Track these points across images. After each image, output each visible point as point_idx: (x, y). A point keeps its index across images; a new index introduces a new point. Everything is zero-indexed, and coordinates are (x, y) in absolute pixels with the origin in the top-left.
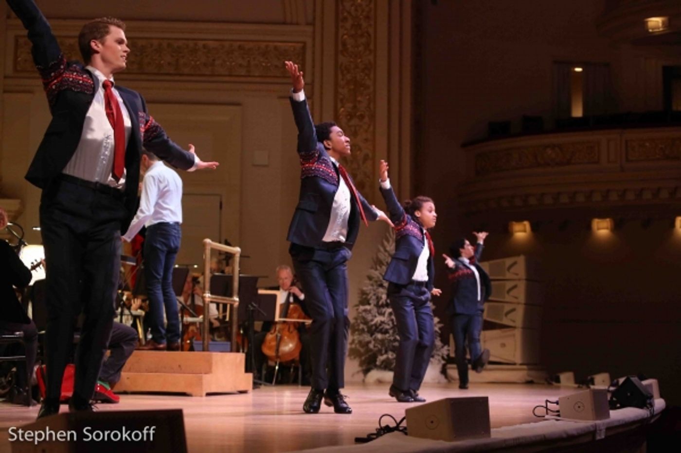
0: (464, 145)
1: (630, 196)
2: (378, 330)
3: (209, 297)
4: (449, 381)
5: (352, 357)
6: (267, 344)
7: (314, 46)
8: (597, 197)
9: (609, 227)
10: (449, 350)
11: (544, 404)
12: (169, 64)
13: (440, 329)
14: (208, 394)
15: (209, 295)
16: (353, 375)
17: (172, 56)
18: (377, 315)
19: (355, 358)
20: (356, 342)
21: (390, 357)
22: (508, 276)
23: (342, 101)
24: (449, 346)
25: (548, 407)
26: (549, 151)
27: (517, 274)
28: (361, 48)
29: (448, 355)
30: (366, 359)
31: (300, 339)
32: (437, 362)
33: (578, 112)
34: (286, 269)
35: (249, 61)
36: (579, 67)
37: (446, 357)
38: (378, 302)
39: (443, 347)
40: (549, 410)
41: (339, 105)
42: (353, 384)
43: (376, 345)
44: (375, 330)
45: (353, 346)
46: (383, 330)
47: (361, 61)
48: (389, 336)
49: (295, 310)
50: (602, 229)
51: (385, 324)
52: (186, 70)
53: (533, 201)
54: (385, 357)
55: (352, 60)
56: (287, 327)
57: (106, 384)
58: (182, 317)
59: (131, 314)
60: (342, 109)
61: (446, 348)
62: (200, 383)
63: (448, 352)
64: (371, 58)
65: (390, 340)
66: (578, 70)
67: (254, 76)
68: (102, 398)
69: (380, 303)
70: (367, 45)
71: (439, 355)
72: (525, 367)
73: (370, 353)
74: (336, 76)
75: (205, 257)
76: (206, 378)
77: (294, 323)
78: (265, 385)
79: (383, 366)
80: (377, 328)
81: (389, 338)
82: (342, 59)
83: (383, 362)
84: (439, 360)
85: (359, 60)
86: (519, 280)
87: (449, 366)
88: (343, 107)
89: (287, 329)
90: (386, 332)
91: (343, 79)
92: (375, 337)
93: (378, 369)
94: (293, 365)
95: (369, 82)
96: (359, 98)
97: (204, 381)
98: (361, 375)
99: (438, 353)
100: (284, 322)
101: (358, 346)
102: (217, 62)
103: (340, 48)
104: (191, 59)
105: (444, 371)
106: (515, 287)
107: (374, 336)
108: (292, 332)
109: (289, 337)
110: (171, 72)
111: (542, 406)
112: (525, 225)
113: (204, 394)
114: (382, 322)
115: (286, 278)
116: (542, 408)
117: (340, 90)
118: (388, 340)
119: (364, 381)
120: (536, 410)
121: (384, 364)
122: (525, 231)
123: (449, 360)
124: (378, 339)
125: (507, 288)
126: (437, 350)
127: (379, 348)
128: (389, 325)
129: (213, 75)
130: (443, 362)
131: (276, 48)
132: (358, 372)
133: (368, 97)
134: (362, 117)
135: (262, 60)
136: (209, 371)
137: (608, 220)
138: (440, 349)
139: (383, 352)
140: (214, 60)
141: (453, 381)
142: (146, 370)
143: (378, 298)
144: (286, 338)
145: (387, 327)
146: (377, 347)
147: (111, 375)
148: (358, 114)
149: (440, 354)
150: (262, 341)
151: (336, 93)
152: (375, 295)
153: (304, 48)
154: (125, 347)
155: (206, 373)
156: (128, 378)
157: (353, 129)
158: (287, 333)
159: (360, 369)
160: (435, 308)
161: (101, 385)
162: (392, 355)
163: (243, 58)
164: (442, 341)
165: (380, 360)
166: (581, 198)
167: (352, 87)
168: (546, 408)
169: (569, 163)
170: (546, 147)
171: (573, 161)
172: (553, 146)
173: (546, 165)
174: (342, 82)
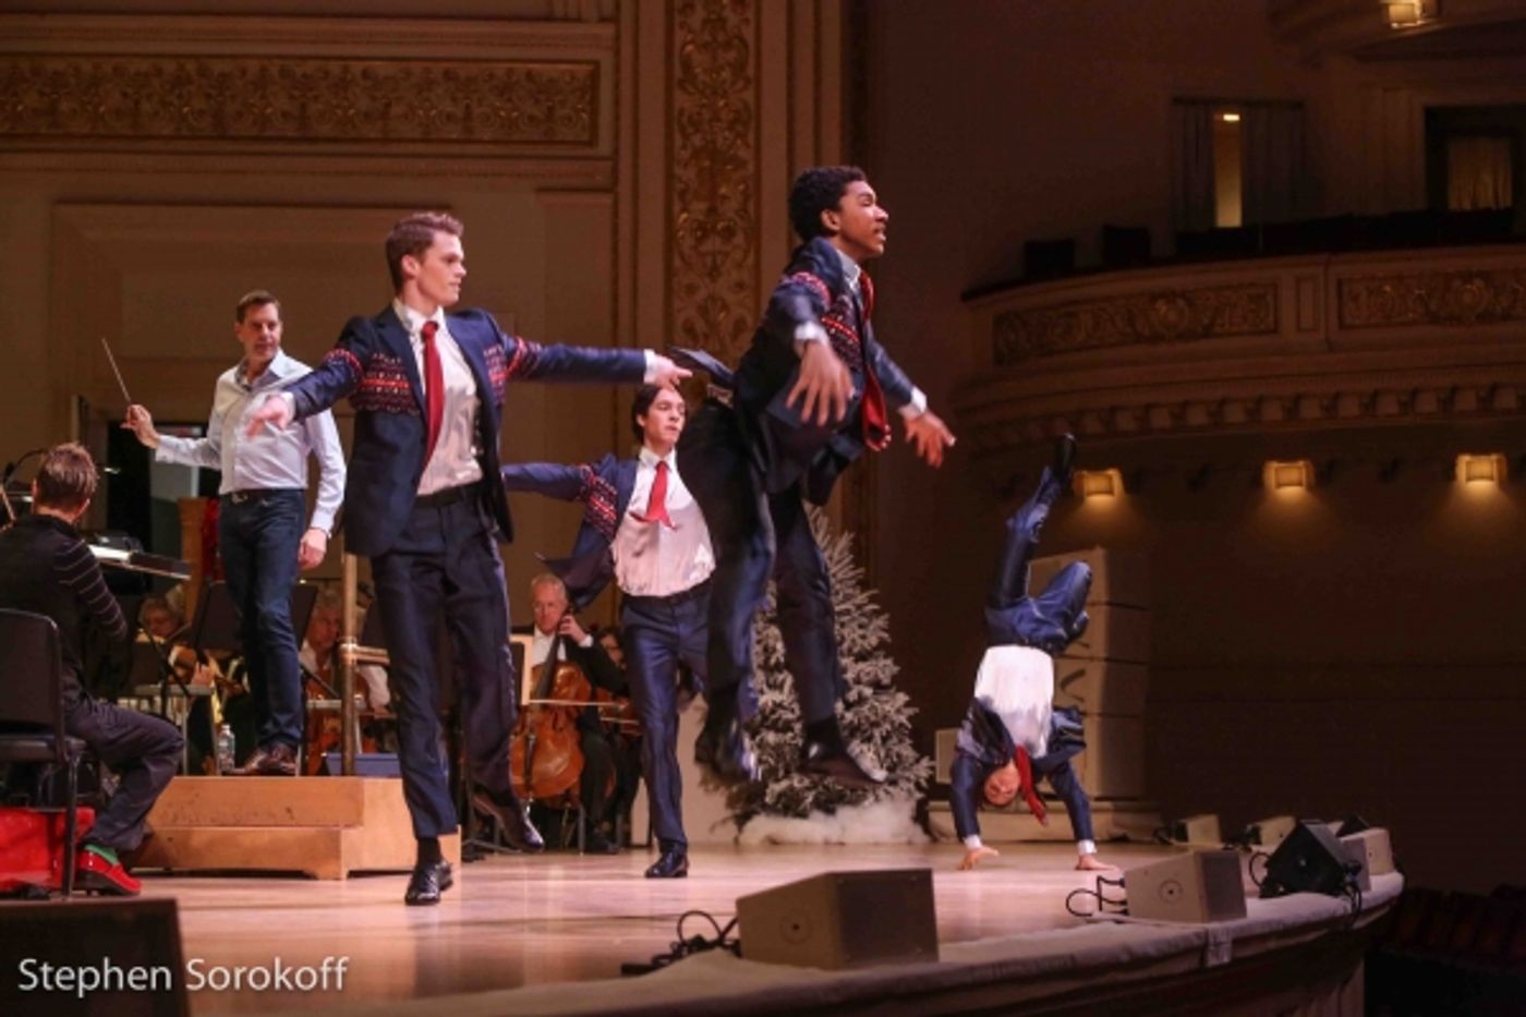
0: (967, 297)
1: (1349, 408)
2: (769, 723)
3: (355, 651)
4: (934, 840)
5: (711, 787)
7: (617, 69)
8: (1272, 412)
9: (1304, 480)
10: (933, 768)
11: (1093, 888)
12: (285, 114)
13: (910, 719)
14: (354, 874)
15: (355, 646)
16: (713, 828)
17: (292, 97)
18: (765, 688)
19: (717, 788)
21: (796, 784)
23: (682, 194)
24: (932, 758)
25: (1104, 894)
26: (1162, 306)
28: (726, 74)
29: (931, 779)
32: (904, 794)
33: (1230, 215)
34: (554, 583)
35: (468, 107)
36: (1232, 112)
37: (924, 783)
38: (767, 659)
39: (918, 761)
40: (1105, 900)
41: (677, 207)
42: (710, 848)
43: (764, 757)
44: (762, 725)
46: (780, 724)
47: (726, 105)
48: (793, 738)
49: (569, 679)
50: (1288, 486)
51: (784, 708)
52: (325, 129)
53: (1125, 422)
54: (784, 784)
55: (704, 101)
56: (552, 717)
57: (109, 853)
58: (304, 698)
59: (187, 694)
60: (684, 216)
61: (925, 762)
62: (333, 850)
63: (931, 772)
64: (749, 96)
66: (1231, 118)
67: (481, 142)
69: (773, 661)
70: (739, 69)
71: (908, 780)
72: (1107, 804)
74: (669, 137)
75: (346, 560)
76: (350, 836)
77: (567, 708)
78: (501, 853)
79: (779, 806)
80: (765, 718)
81: (794, 742)
82: (681, 100)
83: (780, 795)
84: (909, 791)
85: (721, 103)
87: (933, 804)
88: (684, 210)
89: (549, 723)
90: (787, 727)
91: (684, 147)
92: (762, 740)
93: (768, 815)
94: (569, 805)
95: (744, 154)
96: (723, 190)
97: (344, 845)
98: (732, 827)
99: (907, 774)
100: (545, 707)
102: (396, 110)
103: (678, 74)
104: (334, 102)
105: (921, 817)
107: (758, 738)
108: (562, 730)
109: (554, 740)
110: (291, 134)
111: (1090, 892)
112: (1110, 478)
113: (344, 873)
114: (778, 706)
115: (551, 604)
116: (1088, 895)
117: (678, 171)
118: (790, 745)
119: (736, 840)
120: (1076, 896)
121: (783, 800)
122: (1110, 492)
123: (933, 791)
124: (768, 744)
126: (905, 769)
127: (770, 765)
128: (793, 711)
129: (385, 140)
130: (919, 795)
131: (529, 76)
132: (724, 821)
133: (741, 187)
134: (729, 233)
135: (497, 104)
136: (355, 821)
137: (1301, 463)
138: (912, 765)
139: (781, 773)
140: (388, 105)
141: (943, 839)
142: (214, 821)
143: (768, 651)
144: (549, 743)
145: (790, 716)
146: (767, 762)
147: (121, 832)
148: (720, 226)
149: (912, 777)
151: (670, 176)
152: (759, 642)
153: (595, 75)
154: (153, 769)
155: (348, 826)
157: (709, 260)
158: (550, 732)
159: (728, 813)
160: (899, 672)
161: (96, 854)
162: (801, 781)
163: (454, 100)
164: (915, 747)
165: (773, 791)
166: (1235, 414)
167: (707, 163)
168: (1099, 895)
169: (1207, 333)
170: (1154, 297)
171: (1218, 329)
172: (1170, 296)
173: (1155, 338)
174: (683, 152)
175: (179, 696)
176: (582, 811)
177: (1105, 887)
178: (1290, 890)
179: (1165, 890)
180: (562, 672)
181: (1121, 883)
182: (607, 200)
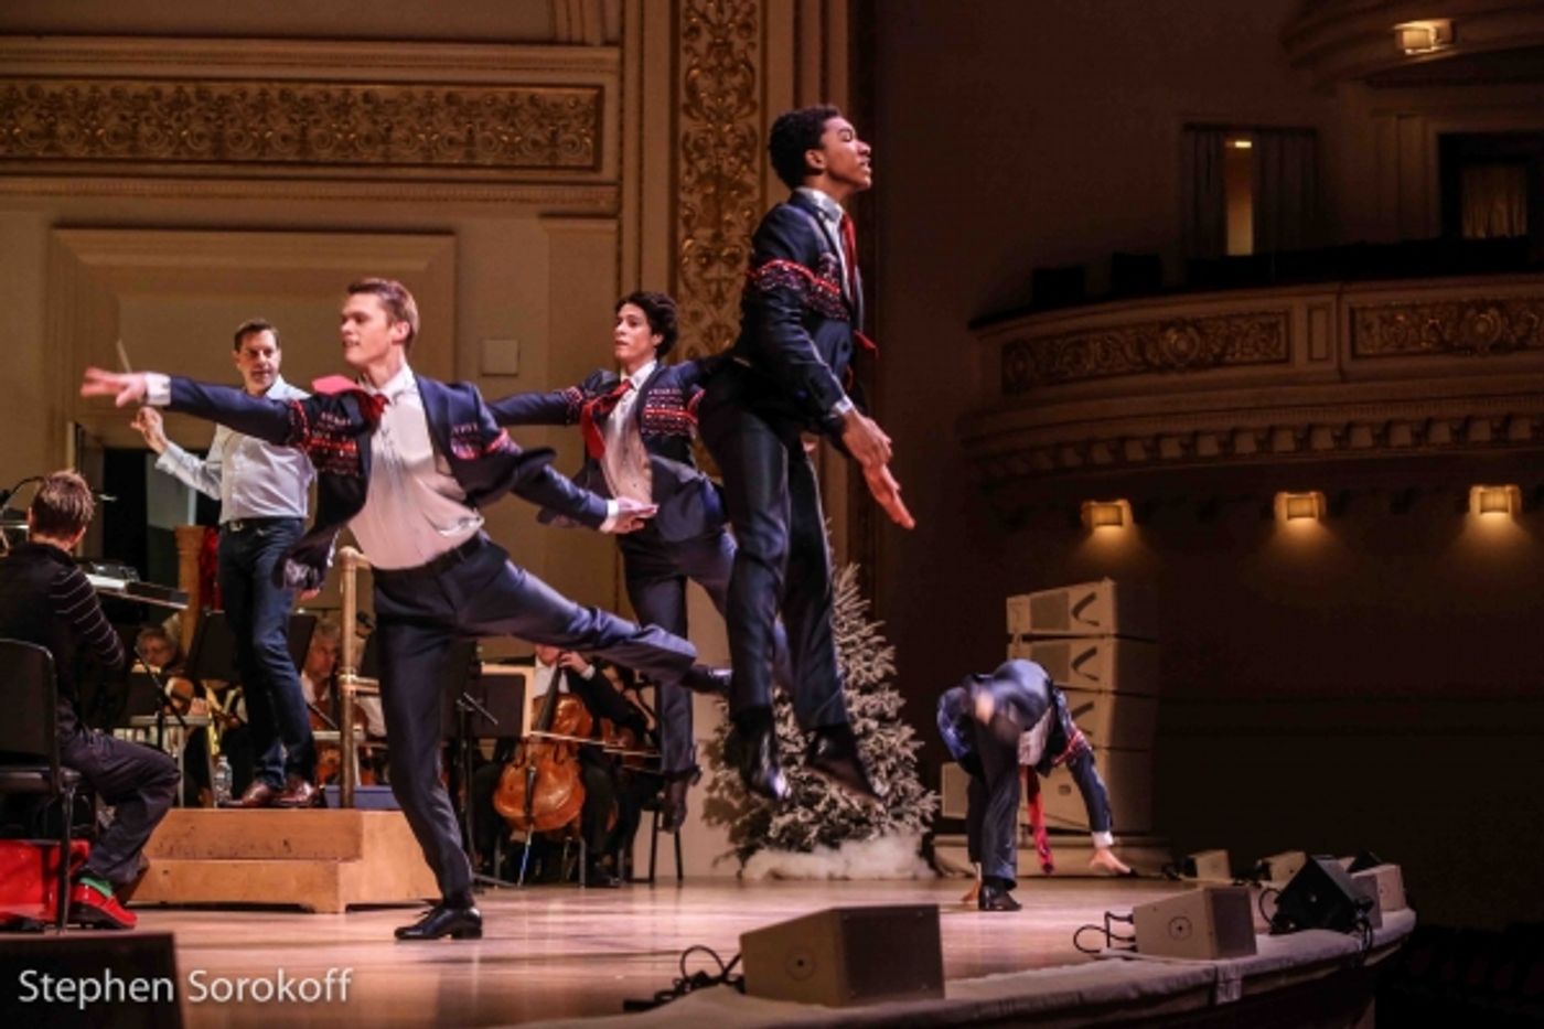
0: (976, 324)
1: (1362, 439)
3: (354, 683)
4: (940, 875)
5: (714, 820)
6: (506, 788)
7: (622, 94)
8: (1285, 443)
9: (1316, 512)
10: (939, 802)
11: (1101, 924)
12: (285, 139)
13: (916, 752)
14: (352, 908)
15: (354, 677)
16: (716, 862)
17: (292, 121)
19: (719, 822)
20: (722, 784)
21: (800, 818)
22: (1076, 627)
23: (687, 221)
24: (938, 792)
25: (1112, 930)
26: (1172, 335)
27: (1096, 624)
28: (732, 99)
29: (936, 814)
30: (744, 823)
31: (582, 777)
32: (909, 829)
33: (1241, 243)
35: (470, 131)
36: (1244, 139)
37: (929, 818)
39: (923, 795)
40: (1113, 936)
41: (682, 233)
42: (713, 883)
45: (716, 794)
47: (732, 130)
48: (797, 772)
49: (570, 711)
50: (1300, 518)
51: (788, 741)
52: (325, 154)
53: (1135, 453)
54: (788, 818)
55: (710, 126)
56: (553, 749)
57: (104, 885)
60: (689, 242)
61: (931, 796)
62: (332, 882)
63: (937, 807)
64: (755, 119)
65: (800, 779)
66: (1243, 144)
67: (484, 167)
68: (94, 919)
70: (745, 94)
71: (914, 814)
73: (754, 811)
74: (674, 162)
75: (345, 588)
76: (348, 870)
77: (567, 743)
78: (502, 886)
79: (783, 840)
81: (798, 776)
82: (685, 123)
83: (784, 830)
84: (915, 825)
85: (727, 127)
86: (1102, 636)
87: (939, 838)
88: (689, 236)
89: (550, 756)
91: (689, 173)
93: (771, 849)
94: (570, 838)
96: (728, 217)
97: (342, 878)
98: (735, 861)
99: (913, 808)
100: (546, 740)
101: (726, 794)
102: (398, 134)
103: (683, 98)
104: (335, 126)
105: (927, 851)
106: (1092, 652)
108: (563, 762)
109: (556, 773)
110: (290, 158)
111: (1098, 928)
112: (1119, 509)
113: (342, 907)
116: (1097, 932)
117: (683, 197)
119: (739, 875)
120: (1082, 934)
121: (787, 834)
122: (1119, 523)
123: (939, 825)
125: (1074, 656)
126: (910, 803)
128: (797, 744)
129: (386, 165)
130: (924, 830)
131: (533, 100)
132: (727, 856)
133: (747, 213)
134: (733, 260)
135: (500, 128)
136: (354, 854)
137: (1313, 494)
138: (917, 799)
140: (389, 130)
141: (949, 874)
142: (210, 853)
144: (550, 775)
147: (116, 865)
148: (725, 252)
149: (918, 811)
150: (494, 783)
151: (675, 203)
153: (599, 100)
154: (148, 800)
155: (346, 859)
156: (166, 872)
157: (714, 287)
158: (551, 764)
159: (731, 847)
160: (905, 705)
161: (91, 887)
162: (805, 815)
163: (457, 124)
164: (921, 780)
165: (776, 825)
166: (1246, 445)
167: (711, 190)
168: (1107, 932)
169: (1219, 362)
170: (1164, 326)
171: (1228, 358)
172: (1181, 325)
173: (1165, 368)
174: (687, 179)
175: (176, 725)
176: (583, 844)
177: (1112, 923)
178: (1300, 928)
179: (1174, 927)
180: (563, 704)
181: (1130, 919)
182: (611, 225)
